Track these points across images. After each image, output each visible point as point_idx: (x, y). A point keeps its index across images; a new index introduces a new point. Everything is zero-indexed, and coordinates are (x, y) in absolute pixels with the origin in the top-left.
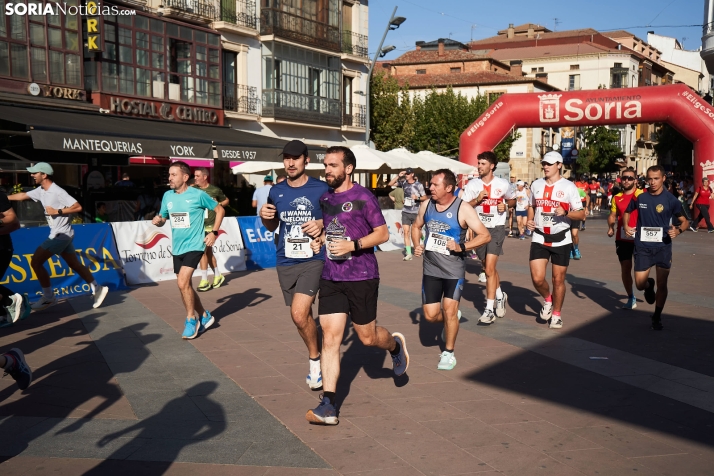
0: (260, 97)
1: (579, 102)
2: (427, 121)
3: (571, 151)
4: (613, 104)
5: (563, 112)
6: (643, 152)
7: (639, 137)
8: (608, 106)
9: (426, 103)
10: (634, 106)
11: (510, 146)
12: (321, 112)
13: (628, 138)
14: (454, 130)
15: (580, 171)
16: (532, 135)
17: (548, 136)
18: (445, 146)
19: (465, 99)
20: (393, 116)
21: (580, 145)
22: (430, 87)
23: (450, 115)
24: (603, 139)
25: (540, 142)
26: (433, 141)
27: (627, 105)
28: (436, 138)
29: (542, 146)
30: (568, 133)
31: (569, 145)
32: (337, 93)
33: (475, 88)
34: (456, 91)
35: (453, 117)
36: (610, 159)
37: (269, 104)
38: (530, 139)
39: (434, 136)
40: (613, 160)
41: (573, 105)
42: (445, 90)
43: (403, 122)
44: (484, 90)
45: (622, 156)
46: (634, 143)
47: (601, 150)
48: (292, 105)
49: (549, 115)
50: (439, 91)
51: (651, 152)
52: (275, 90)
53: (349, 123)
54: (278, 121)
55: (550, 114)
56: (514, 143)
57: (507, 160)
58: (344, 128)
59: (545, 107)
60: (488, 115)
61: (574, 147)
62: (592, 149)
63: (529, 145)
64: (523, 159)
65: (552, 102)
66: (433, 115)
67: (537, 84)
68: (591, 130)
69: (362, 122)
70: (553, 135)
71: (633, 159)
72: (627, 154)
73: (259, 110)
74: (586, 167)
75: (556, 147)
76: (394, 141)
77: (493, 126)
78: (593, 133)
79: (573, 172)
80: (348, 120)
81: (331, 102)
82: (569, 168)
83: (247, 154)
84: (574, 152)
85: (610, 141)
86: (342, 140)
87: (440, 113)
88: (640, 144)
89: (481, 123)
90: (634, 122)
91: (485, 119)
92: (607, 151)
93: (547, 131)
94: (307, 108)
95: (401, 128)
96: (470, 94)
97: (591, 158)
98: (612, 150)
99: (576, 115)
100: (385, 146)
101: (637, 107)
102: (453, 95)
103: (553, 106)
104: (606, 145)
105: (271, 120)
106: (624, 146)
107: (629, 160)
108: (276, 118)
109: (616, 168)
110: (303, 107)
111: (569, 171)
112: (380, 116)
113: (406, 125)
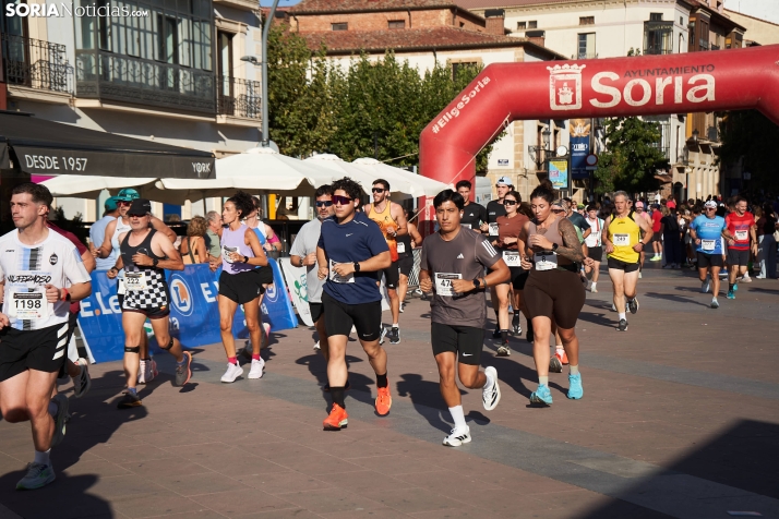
0: (72, 63)
1: (614, 76)
2: (353, 108)
3: (585, 158)
4: (668, 80)
5: (588, 93)
6: (696, 158)
7: (690, 135)
8: (662, 83)
9: (350, 81)
10: (704, 82)
11: (489, 149)
12: (182, 91)
13: (674, 135)
14: (398, 124)
15: (599, 190)
16: (523, 131)
17: (547, 133)
18: (383, 151)
19: (415, 73)
20: (301, 100)
21: (598, 149)
22: (358, 53)
23: (391, 99)
24: (635, 137)
25: (536, 143)
26: (363, 142)
27: (692, 81)
28: (369, 137)
29: (538, 150)
30: (581, 128)
31: (581, 147)
32: (209, 60)
33: (430, 55)
34: (400, 59)
35: (396, 102)
36: (646, 170)
37: (88, 75)
38: (520, 139)
39: (365, 134)
40: (650, 172)
41: (604, 81)
42: (382, 58)
43: (318, 111)
44: (444, 58)
45: (665, 165)
46: (682, 144)
47: (631, 156)
48: (131, 79)
49: (565, 100)
50: (373, 59)
51: (710, 158)
52: (99, 51)
53: (230, 111)
54: (106, 106)
55: (566, 98)
56: (495, 145)
57: (483, 173)
58: (222, 119)
59: (559, 85)
60: (466, 99)
61: (589, 152)
62: (618, 153)
63: (519, 148)
64: (508, 171)
65: (569, 77)
66: (363, 98)
67: (531, 48)
68: (615, 123)
69: (251, 109)
70: (556, 132)
71: (681, 170)
72: (672, 162)
73: (71, 85)
74: (609, 182)
75: (562, 152)
76: (304, 141)
77: (474, 117)
78: (619, 128)
79: (587, 193)
80: (228, 105)
81: (196, 74)
82: (582, 186)
83: (72, 162)
84: (591, 160)
85: (646, 141)
86: (217, 139)
87: (375, 96)
88: (691, 146)
89: (455, 112)
90: (682, 111)
91: (461, 105)
92: (642, 158)
93: (547, 126)
94: (157, 83)
95: (315, 120)
96: (423, 64)
97: (618, 169)
98: (650, 156)
99: (608, 98)
100: (289, 150)
101: (708, 83)
102: (396, 67)
103: (572, 84)
104: (640, 148)
105: (95, 104)
106: (667, 148)
107: (675, 172)
108: (103, 101)
109: (656, 186)
110: (151, 83)
111: (581, 190)
112: (279, 99)
113: (323, 117)
